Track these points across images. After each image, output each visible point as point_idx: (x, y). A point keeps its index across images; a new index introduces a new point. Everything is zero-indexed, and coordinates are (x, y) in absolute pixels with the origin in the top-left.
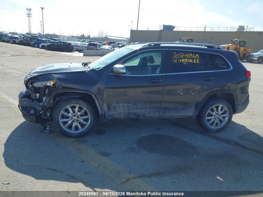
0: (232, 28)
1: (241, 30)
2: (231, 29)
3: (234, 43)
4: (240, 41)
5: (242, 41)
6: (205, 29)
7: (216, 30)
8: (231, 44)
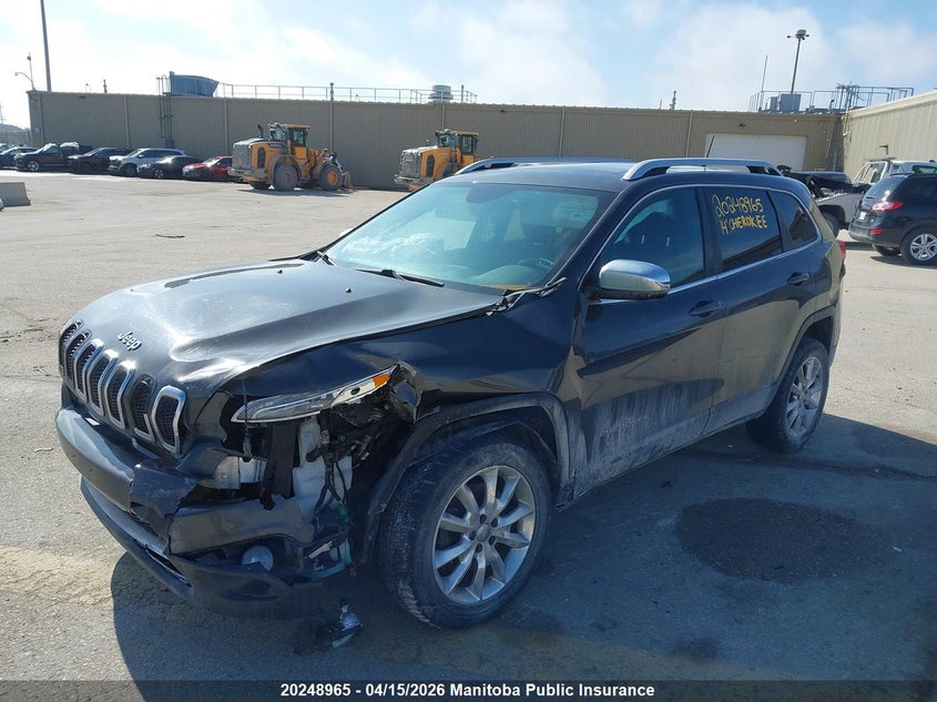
0: (414, 94)
1: (442, 101)
2: (414, 96)
3: (442, 142)
4: (461, 136)
5: (464, 135)
6: (332, 92)
7: (366, 98)
8: (435, 147)
